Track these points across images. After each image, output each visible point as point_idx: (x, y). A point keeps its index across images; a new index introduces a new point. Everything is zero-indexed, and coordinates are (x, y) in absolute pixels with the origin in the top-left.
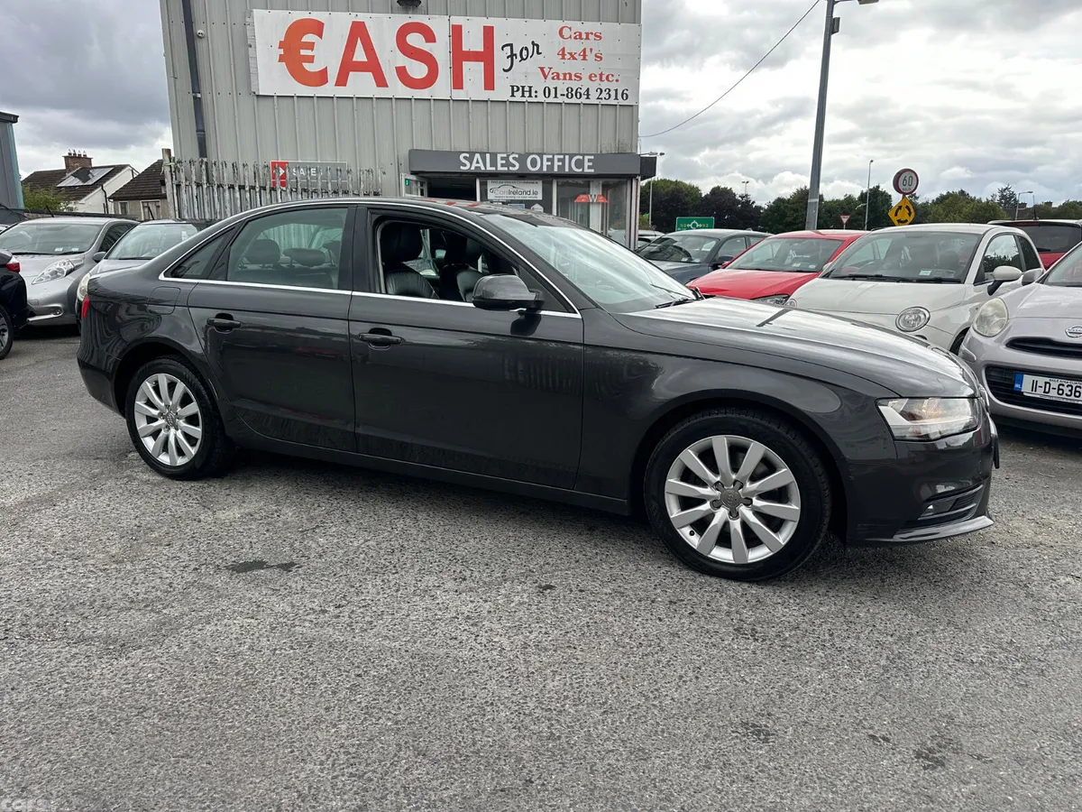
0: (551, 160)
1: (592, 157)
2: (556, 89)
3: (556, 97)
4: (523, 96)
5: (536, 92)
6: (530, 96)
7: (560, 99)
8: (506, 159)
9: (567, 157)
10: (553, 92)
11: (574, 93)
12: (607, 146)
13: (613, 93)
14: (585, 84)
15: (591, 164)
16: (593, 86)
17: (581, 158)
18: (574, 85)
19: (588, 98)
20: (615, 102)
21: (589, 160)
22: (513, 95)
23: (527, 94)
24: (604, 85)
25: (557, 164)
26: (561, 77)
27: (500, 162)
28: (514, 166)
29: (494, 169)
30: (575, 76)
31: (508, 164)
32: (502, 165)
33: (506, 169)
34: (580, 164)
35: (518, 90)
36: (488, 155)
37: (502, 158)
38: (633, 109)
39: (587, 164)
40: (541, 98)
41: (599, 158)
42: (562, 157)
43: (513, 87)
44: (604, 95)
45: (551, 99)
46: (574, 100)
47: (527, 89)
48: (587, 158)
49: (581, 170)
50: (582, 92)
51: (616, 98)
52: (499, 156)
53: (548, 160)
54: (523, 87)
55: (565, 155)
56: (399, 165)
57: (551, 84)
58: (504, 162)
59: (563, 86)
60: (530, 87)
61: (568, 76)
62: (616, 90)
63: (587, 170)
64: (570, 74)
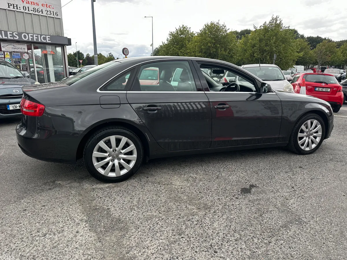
0: (33, 36)
1: (49, 37)
2: (28, 7)
3: (29, 11)
4: (14, 8)
5: (20, 7)
6: (17, 9)
7: (31, 12)
8: (12, 34)
9: (39, 36)
10: (27, 8)
11: (36, 10)
12: (52, 32)
13: (52, 13)
14: (40, 8)
15: (49, 39)
16: (44, 9)
17: (45, 36)
18: (37, 7)
19: (42, 13)
20: (53, 16)
21: (48, 38)
22: (9, 7)
23: (16, 8)
24: (48, 9)
25: (35, 38)
26: (30, 3)
27: (9, 35)
28: (16, 37)
29: (7, 38)
30: (36, 3)
31: (13, 36)
32: (10, 37)
33: (12, 38)
34: (45, 38)
35: (11, 5)
36: (3, 32)
37: (10, 34)
38: (60, 20)
39: (47, 39)
40: (22, 10)
41: (52, 37)
42: (37, 35)
43: (8, 4)
44: (49, 13)
45: (27, 11)
46: (37, 13)
47: (15, 5)
48: (47, 37)
49: (45, 41)
50: (40, 10)
51: (54, 15)
52: (8, 33)
53: (31, 36)
54: (13, 5)
55: (38, 34)
57: (27, 5)
58: (11, 35)
59: (31, 7)
60: (17, 5)
61: (33, 3)
62: (53, 12)
63: (48, 41)
64: (34, 3)
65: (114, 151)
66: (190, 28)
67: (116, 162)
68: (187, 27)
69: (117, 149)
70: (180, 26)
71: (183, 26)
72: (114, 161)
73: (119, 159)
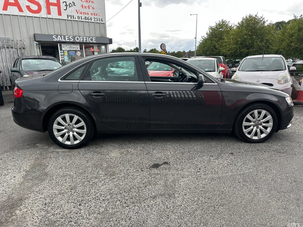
0: (83, 38)
1: (95, 38)
2: (81, 17)
3: (81, 19)
4: (71, 18)
5: (75, 17)
6: (73, 18)
7: (83, 20)
8: (69, 37)
9: (88, 38)
10: (80, 17)
11: (87, 18)
12: (98, 35)
13: (98, 19)
14: (90, 16)
15: (95, 40)
16: (93, 17)
17: (92, 38)
18: (87, 16)
19: (91, 20)
20: (99, 22)
21: (94, 39)
22: (68, 18)
23: (72, 18)
24: (96, 17)
25: (85, 39)
26: (83, 13)
27: (67, 38)
28: (71, 40)
29: (65, 40)
30: (87, 13)
31: (69, 39)
32: (68, 39)
33: (69, 41)
34: (92, 40)
35: (69, 16)
36: (62, 36)
37: (67, 37)
38: (104, 24)
39: (94, 40)
40: (77, 19)
41: (97, 38)
42: (86, 37)
43: (68, 15)
44: (96, 20)
45: (80, 20)
46: (87, 21)
47: (72, 16)
48: (94, 38)
49: (92, 41)
50: (89, 18)
51: (99, 21)
52: (66, 37)
53: (82, 38)
54: (71, 16)
55: (87, 37)
56: (30, 38)
57: (80, 15)
58: (68, 38)
59: (83, 16)
60: (73, 16)
61: (84, 13)
62: (99, 19)
63: (94, 42)
64: (85, 13)
65: (69, 125)
66: (229, 22)
67: (71, 134)
68: (227, 21)
69: (71, 124)
70: (219, 21)
71: (223, 20)
72: (69, 133)
73: (73, 132)
